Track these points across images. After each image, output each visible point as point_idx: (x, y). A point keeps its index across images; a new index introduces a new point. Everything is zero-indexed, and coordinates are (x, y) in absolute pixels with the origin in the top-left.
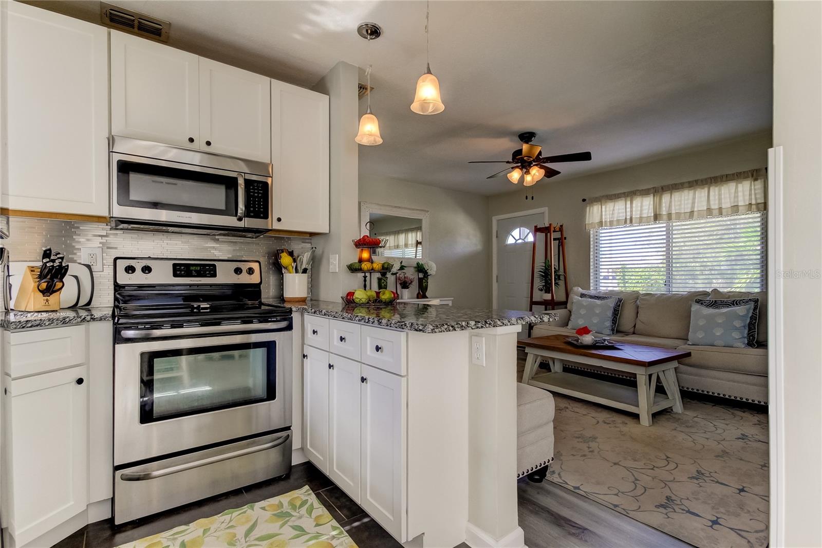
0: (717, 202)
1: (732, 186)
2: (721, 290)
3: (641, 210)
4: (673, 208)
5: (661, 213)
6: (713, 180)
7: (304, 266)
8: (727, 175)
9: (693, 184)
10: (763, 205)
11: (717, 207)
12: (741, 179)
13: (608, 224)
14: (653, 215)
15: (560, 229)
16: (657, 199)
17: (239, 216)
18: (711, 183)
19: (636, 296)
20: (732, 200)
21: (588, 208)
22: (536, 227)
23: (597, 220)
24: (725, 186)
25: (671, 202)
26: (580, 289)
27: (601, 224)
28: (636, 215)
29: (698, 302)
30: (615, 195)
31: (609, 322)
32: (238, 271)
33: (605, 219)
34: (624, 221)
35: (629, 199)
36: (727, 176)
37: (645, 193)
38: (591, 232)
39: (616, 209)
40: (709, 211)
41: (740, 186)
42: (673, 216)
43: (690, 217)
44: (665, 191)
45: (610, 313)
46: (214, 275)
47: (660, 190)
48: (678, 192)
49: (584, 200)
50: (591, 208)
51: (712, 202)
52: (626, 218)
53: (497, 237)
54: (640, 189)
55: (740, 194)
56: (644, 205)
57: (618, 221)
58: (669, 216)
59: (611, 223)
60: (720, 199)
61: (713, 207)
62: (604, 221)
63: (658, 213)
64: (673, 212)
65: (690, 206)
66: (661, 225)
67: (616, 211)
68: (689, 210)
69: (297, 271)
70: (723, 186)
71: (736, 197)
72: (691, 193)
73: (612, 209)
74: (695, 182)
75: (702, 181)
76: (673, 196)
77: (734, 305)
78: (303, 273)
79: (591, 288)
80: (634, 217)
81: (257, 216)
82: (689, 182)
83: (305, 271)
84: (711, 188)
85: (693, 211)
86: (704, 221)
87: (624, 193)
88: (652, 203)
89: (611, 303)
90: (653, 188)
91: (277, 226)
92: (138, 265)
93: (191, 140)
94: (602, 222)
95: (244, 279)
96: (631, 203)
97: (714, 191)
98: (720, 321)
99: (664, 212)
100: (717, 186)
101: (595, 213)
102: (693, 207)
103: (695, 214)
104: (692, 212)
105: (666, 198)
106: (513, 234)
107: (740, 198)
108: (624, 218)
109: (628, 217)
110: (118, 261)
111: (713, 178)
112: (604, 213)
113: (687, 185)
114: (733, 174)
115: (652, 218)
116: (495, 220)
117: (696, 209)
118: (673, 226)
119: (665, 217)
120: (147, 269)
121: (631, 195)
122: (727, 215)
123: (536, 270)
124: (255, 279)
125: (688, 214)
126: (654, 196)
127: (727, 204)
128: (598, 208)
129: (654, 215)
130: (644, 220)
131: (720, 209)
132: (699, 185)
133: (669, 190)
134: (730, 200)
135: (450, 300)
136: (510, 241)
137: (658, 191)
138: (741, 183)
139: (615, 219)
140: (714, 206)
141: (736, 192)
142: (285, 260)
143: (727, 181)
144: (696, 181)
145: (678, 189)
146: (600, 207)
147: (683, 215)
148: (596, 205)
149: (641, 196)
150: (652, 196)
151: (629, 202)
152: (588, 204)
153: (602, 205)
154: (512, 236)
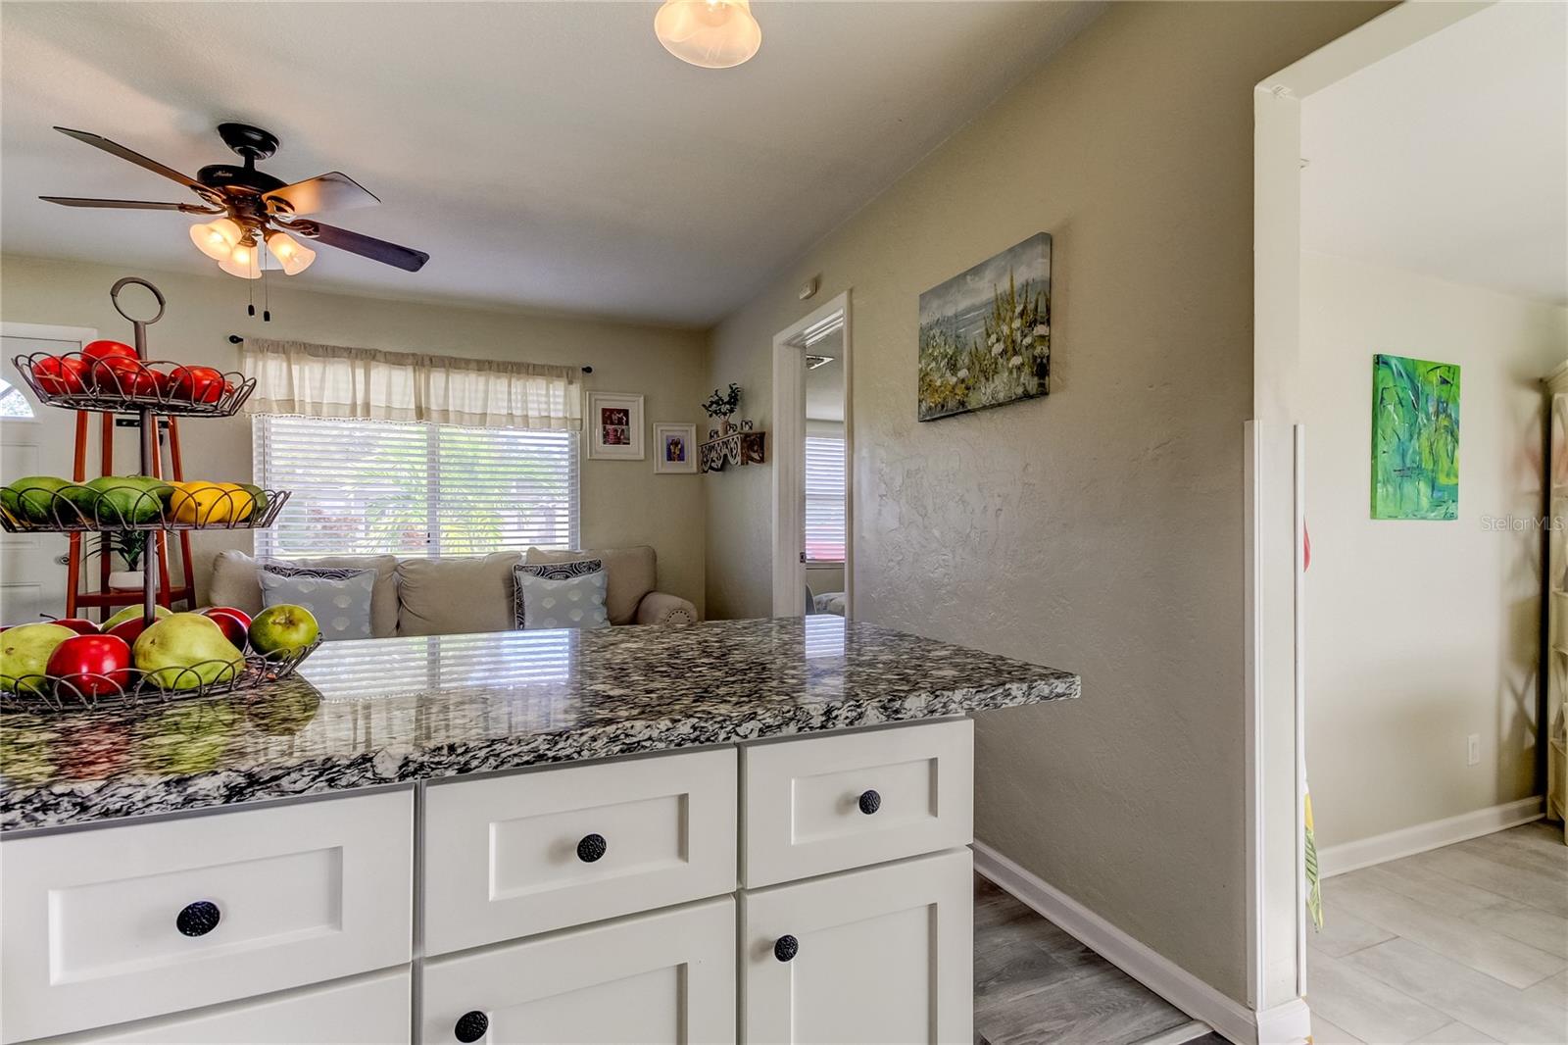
0: (521, 405)
1: (541, 384)
3: (389, 395)
4: (451, 401)
5: (429, 406)
6: (515, 367)
9: (484, 366)
10: (579, 422)
11: (521, 413)
12: (552, 376)
13: (308, 408)
14: (412, 406)
16: (421, 377)
18: (513, 372)
20: (542, 407)
21: (250, 360)
23: (277, 394)
24: (531, 381)
25: (446, 389)
26: (244, 556)
27: (289, 405)
28: (378, 399)
30: (325, 348)
33: (300, 396)
34: (349, 407)
35: (360, 363)
36: (534, 366)
37: (396, 359)
38: (254, 421)
39: (335, 380)
40: (509, 418)
41: (551, 387)
42: (452, 416)
44: (435, 367)
47: (427, 361)
48: (458, 373)
49: (235, 340)
50: (260, 364)
51: (513, 404)
52: (354, 403)
54: (384, 350)
55: (552, 399)
56: (394, 385)
57: (336, 405)
58: (443, 415)
59: (317, 411)
60: (525, 402)
61: (514, 412)
62: (296, 398)
63: (423, 405)
64: (452, 408)
65: (480, 403)
66: (424, 429)
67: (329, 384)
68: (479, 410)
70: (529, 380)
71: (547, 402)
72: (482, 380)
73: (318, 375)
74: (487, 364)
75: (499, 364)
76: (450, 378)
79: (256, 553)
80: (372, 403)
82: (478, 361)
84: (513, 380)
85: (486, 413)
86: (502, 433)
87: (349, 350)
88: (411, 382)
89: (364, 586)
90: (412, 355)
94: (293, 400)
96: (367, 375)
97: (518, 385)
99: (435, 405)
100: (519, 380)
101: (271, 377)
102: (485, 405)
103: (488, 418)
104: (484, 415)
105: (437, 378)
107: (553, 406)
108: (349, 402)
109: (359, 402)
111: (515, 364)
112: (296, 382)
113: (475, 366)
114: (543, 366)
115: (413, 414)
117: (489, 411)
118: (443, 433)
119: (434, 416)
121: (367, 356)
122: (535, 430)
125: (478, 417)
126: (415, 371)
127: (533, 410)
128: (281, 367)
129: (417, 407)
130: (394, 414)
131: (526, 417)
132: (494, 371)
133: (444, 366)
134: (539, 405)
137: (423, 362)
139: (326, 401)
140: (518, 410)
141: (547, 395)
143: (535, 375)
145: (459, 368)
146: (285, 365)
147: (466, 417)
148: (275, 358)
149: (387, 365)
150: (410, 369)
151: (363, 371)
152: (247, 351)
153: (292, 362)
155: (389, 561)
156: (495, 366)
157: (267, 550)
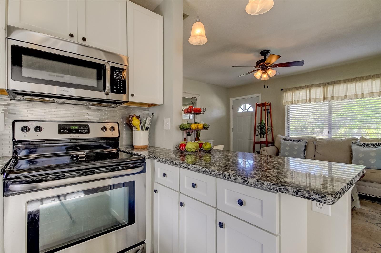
0: (360, 90)
1: (369, 82)
2: (366, 137)
3: (316, 95)
4: (334, 93)
5: (327, 96)
6: (358, 79)
7: (146, 126)
8: (366, 76)
9: (346, 81)
11: (360, 93)
12: (374, 78)
13: (296, 102)
14: (322, 97)
15: (269, 104)
16: (325, 89)
17: (106, 92)
18: (357, 80)
19: (314, 139)
20: (370, 89)
21: (284, 94)
22: (256, 103)
23: (290, 100)
25: (333, 90)
26: (281, 136)
27: (292, 102)
28: (313, 97)
29: (354, 143)
30: (300, 87)
31: (303, 154)
32: (104, 129)
33: (294, 99)
34: (305, 100)
35: (308, 89)
36: (366, 77)
37: (318, 86)
38: (286, 106)
39: (302, 94)
40: (356, 95)
41: (374, 82)
42: (335, 98)
43: (344, 98)
44: (329, 85)
45: (303, 149)
46: (88, 132)
47: (327, 84)
49: (282, 90)
50: (287, 94)
51: (357, 91)
52: (307, 99)
53: (233, 109)
54: (315, 84)
55: (374, 86)
56: (318, 92)
57: (302, 100)
58: (332, 98)
59: (298, 102)
60: (362, 89)
61: (358, 93)
62: (294, 100)
63: (325, 96)
64: (334, 95)
65: (344, 93)
66: (327, 102)
67: (301, 96)
68: (344, 95)
69: (142, 129)
70: (364, 82)
71: (372, 88)
72: (345, 85)
73: (298, 94)
74: (347, 80)
75: (352, 79)
76: (334, 87)
77: (377, 146)
78: (146, 130)
79: (286, 135)
80: (311, 98)
81: (118, 92)
82: (344, 80)
83: (147, 129)
84: (357, 83)
85: (347, 95)
87: (306, 86)
88: (322, 91)
89: (303, 144)
90: (323, 83)
91: (131, 99)
92: (32, 126)
93: (71, 36)
94: (293, 101)
95: (108, 134)
96: (310, 91)
97: (359, 84)
98: (373, 155)
99: (329, 95)
100: (360, 82)
101: (288, 96)
102: (346, 93)
103: (348, 97)
104: (346, 96)
105: (330, 88)
107: (374, 89)
108: (306, 99)
109: (308, 98)
110: (16, 123)
111: (358, 78)
112: (293, 96)
113: (343, 82)
114: (370, 76)
115: (322, 99)
116: (231, 100)
117: (348, 94)
118: (332, 103)
119: (329, 99)
120: (38, 129)
121: (310, 87)
122: (367, 97)
123: (257, 126)
124: (115, 134)
125: (344, 97)
126: (323, 87)
127: (366, 91)
128: (290, 94)
129: (323, 97)
130: (317, 100)
131: (362, 94)
132: (350, 82)
133: (332, 84)
134: (368, 89)
136: (240, 110)
137: (325, 85)
139: (300, 100)
140: (359, 92)
141: (372, 85)
142: (135, 122)
143: (366, 79)
145: (337, 84)
146: (291, 93)
147: (340, 97)
148: (289, 92)
149: (315, 88)
150: (322, 88)
151: (309, 90)
152: (284, 92)
153: (293, 92)
154: (241, 108)
155: (314, 138)
156: (350, 80)
157: (288, 135)
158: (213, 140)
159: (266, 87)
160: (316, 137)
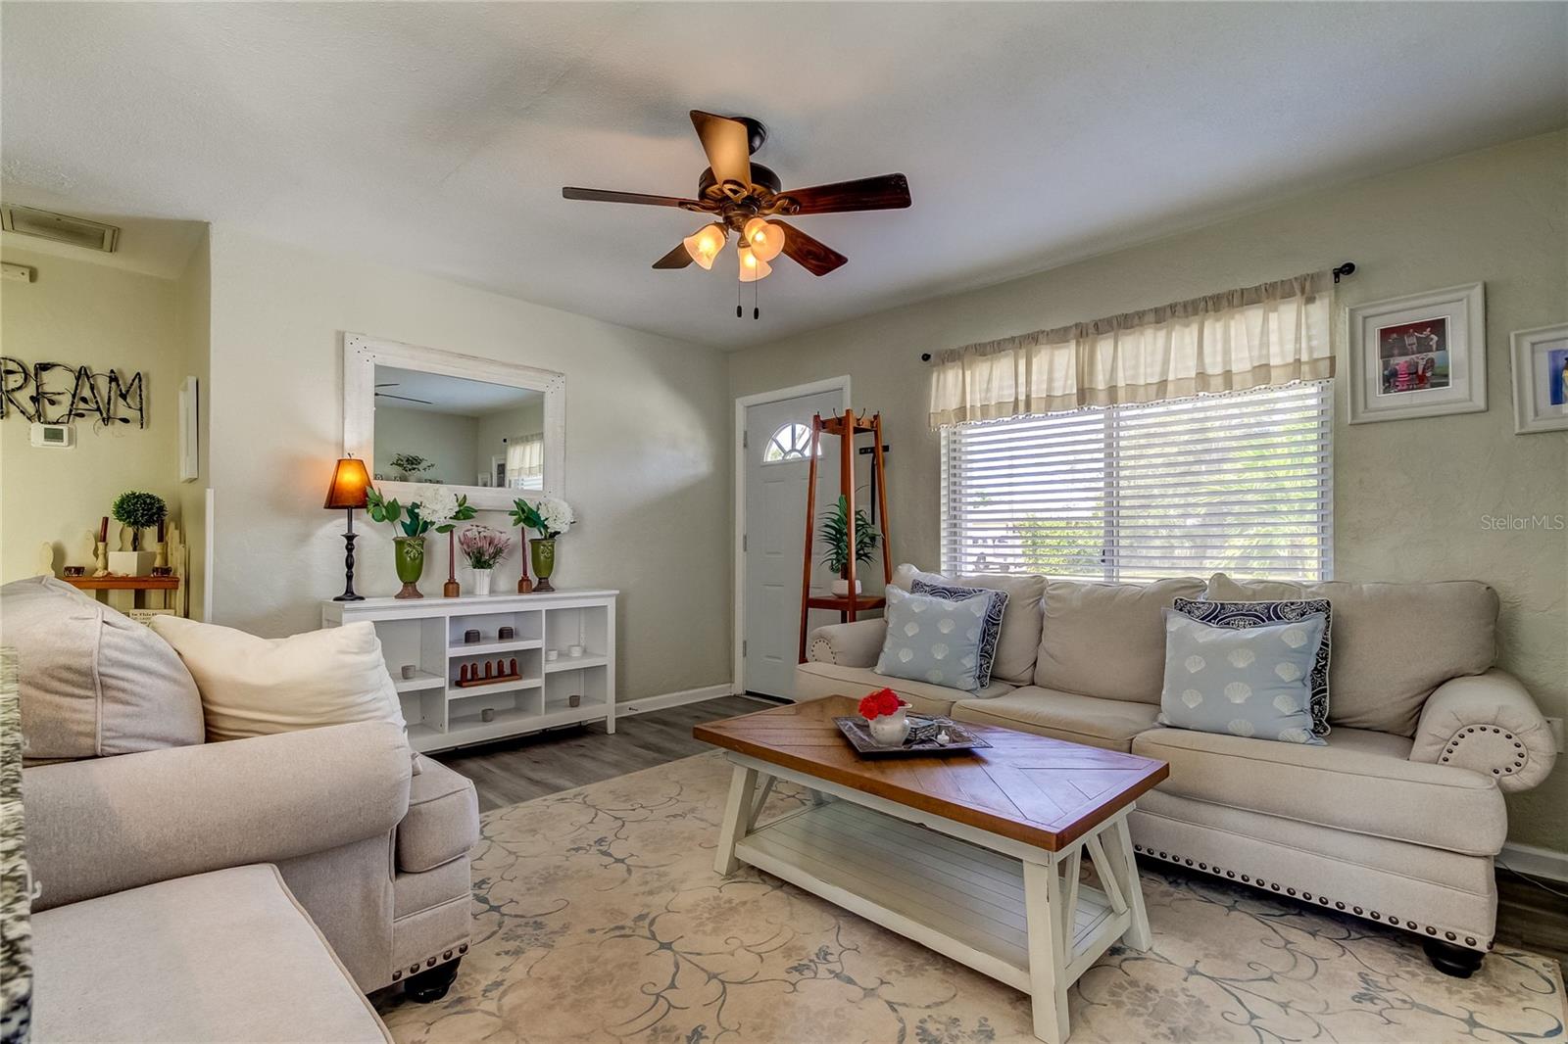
0: (1219, 359)
1: (1254, 316)
2: (1234, 576)
3: (1050, 380)
4: (1120, 374)
5: (1093, 386)
6: (1210, 303)
8: (1242, 290)
9: (1164, 315)
10: (1327, 362)
11: (1218, 370)
12: (1275, 299)
13: (979, 413)
14: (1075, 391)
15: (872, 423)
16: (1085, 350)
18: (1207, 311)
19: (1038, 588)
20: (1255, 353)
21: (935, 375)
22: (817, 417)
23: (953, 403)
24: (1237, 316)
25: (1115, 357)
26: (915, 569)
27: (962, 413)
28: (1038, 391)
29: (1182, 607)
30: (992, 345)
31: (973, 656)
33: (971, 401)
34: (1012, 404)
35: (1023, 352)
36: (1242, 293)
37: (1059, 336)
38: (943, 434)
39: (1000, 376)
40: (1203, 379)
41: (1273, 317)
42: (1121, 394)
43: (1157, 395)
44: (1102, 334)
45: (974, 635)
47: (1092, 330)
48: (1130, 334)
49: (926, 357)
50: (942, 377)
51: (1208, 360)
52: (1017, 399)
53: (745, 446)
54: (1048, 329)
55: (1274, 338)
56: (1056, 366)
57: (1000, 404)
58: (1112, 391)
59: (985, 412)
60: (1227, 352)
61: (1210, 371)
62: (968, 406)
63: (1086, 386)
64: (1121, 383)
65: (1158, 369)
66: (1094, 418)
67: (995, 384)
68: (1156, 379)
70: (1233, 318)
71: (1265, 343)
72: (1162, 335)
73: (986, 374)
74: (1168, 310)
75: (1185, 306)
76: (1120, 343)
77: (1270, 618)
79: (943, 567)
80: (1033, 396)
82: (1156, 310)
84: (1207, 324)
85: (1166, 381)
86: (1189, 406)
87: (1013, 339)
88: (1073, 361)
89: (978, 608)
90: (1076, 325)
94: (965, 407)
96: (1029, 362)
97: (1213, 328)
98: (1241, 665)
99: (1101, 383)
100: (1218, 320)
101: (949, 387)
102: (1165, 371)
103: (1170, 387)
104: (1163, 384)
105: (1104, 348)
106: (778, 438)
107: (1274, 349)
108: (1013, 399)
109: (1022, 397)
111: (1212, 298)
112: (968, 388)
113: (1151, 317)
114: (1259, 289)
115: (1075, 400)
116: (740, 405)
117: (1171, 377)
118: (1119, 418)
119: (1102, 397)
121: (1030, 341)
122: (1244, 390)
125: (1155, 387)
126: (1078, 343)
127: (1242, 362)
128: (957, 376)
129: (1078, 390)
130: (1057, 403)
131: (1228, 375)
132: (1178, 317)
133: (1113, 330)
134: (1250, 351)
135: (609, 596)
137: (1086, 332)
138: (1275, 310)
139: (993, 403)
140: (1214, 368)
141: (1265, 332)
143: (1242, 305)
144: (1173, 307)
145: (1132, 327)
146: (961, 372)
147: (1142, 391)
148: (953, 368)
149: (1048, 346)
150: (1073, 345)
151: (1024, 360)
152: (934, 366)
153: (966, 367)
154: (777, 442)
156: (1179, 309)
157: (956, 565)
158: (617, 592)
159: (748, 312)
160: (1048, 577)
